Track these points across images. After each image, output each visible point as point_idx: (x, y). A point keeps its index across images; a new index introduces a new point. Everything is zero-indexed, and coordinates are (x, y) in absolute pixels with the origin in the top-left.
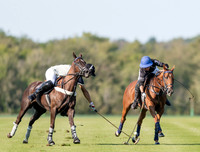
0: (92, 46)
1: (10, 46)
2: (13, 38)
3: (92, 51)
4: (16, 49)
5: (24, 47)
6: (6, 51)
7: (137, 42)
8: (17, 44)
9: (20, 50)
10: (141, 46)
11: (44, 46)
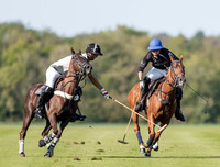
0: (128, 41)
1: (30, 41)
2: (33, 32)
3: (128, 47)
4: (37, 45)
5: (48, 43)
6: (25, 47)
7: (181, 36)
8: (39, 39)
9: (42, 46)
10: (185, 41)
11: (70, 41)
